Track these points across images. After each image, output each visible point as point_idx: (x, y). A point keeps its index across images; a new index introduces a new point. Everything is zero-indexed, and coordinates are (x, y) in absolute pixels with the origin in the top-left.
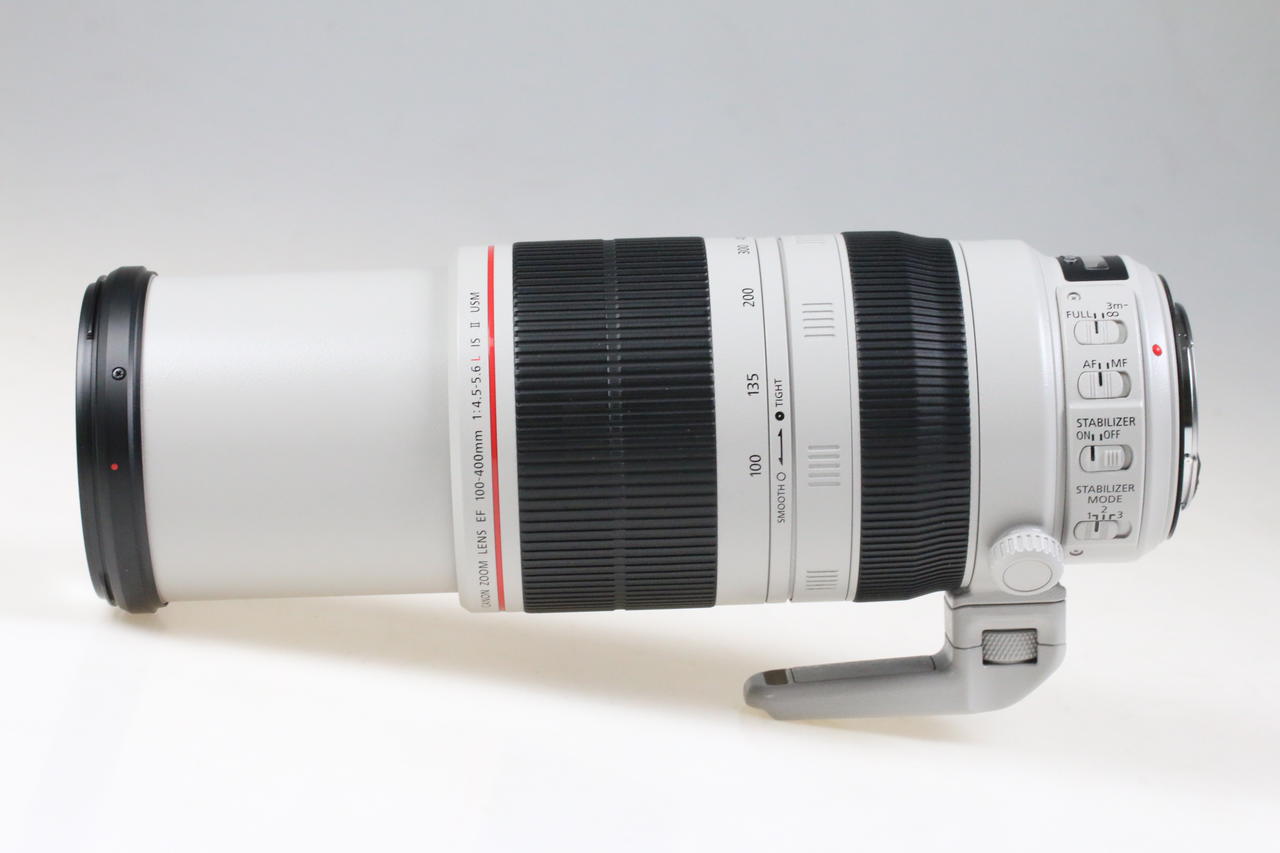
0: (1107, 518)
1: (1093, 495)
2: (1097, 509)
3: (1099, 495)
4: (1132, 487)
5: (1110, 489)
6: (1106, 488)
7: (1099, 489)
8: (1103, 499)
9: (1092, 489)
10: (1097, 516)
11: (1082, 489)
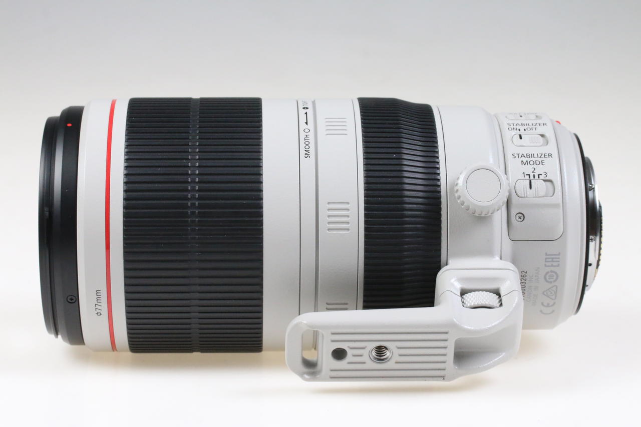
0: (536, 177)
1: (525, 160)
2: (528, 169)
3: (529, 160)
4: (550, 155)
5: (536, 156)
6: (533, 155)
7: (528, 156)
8: (532, 163)
9: (523, 156)
10: (529, 175)
11: (517, 156)
